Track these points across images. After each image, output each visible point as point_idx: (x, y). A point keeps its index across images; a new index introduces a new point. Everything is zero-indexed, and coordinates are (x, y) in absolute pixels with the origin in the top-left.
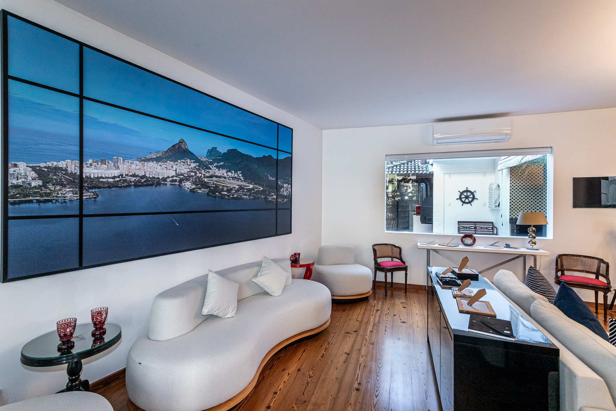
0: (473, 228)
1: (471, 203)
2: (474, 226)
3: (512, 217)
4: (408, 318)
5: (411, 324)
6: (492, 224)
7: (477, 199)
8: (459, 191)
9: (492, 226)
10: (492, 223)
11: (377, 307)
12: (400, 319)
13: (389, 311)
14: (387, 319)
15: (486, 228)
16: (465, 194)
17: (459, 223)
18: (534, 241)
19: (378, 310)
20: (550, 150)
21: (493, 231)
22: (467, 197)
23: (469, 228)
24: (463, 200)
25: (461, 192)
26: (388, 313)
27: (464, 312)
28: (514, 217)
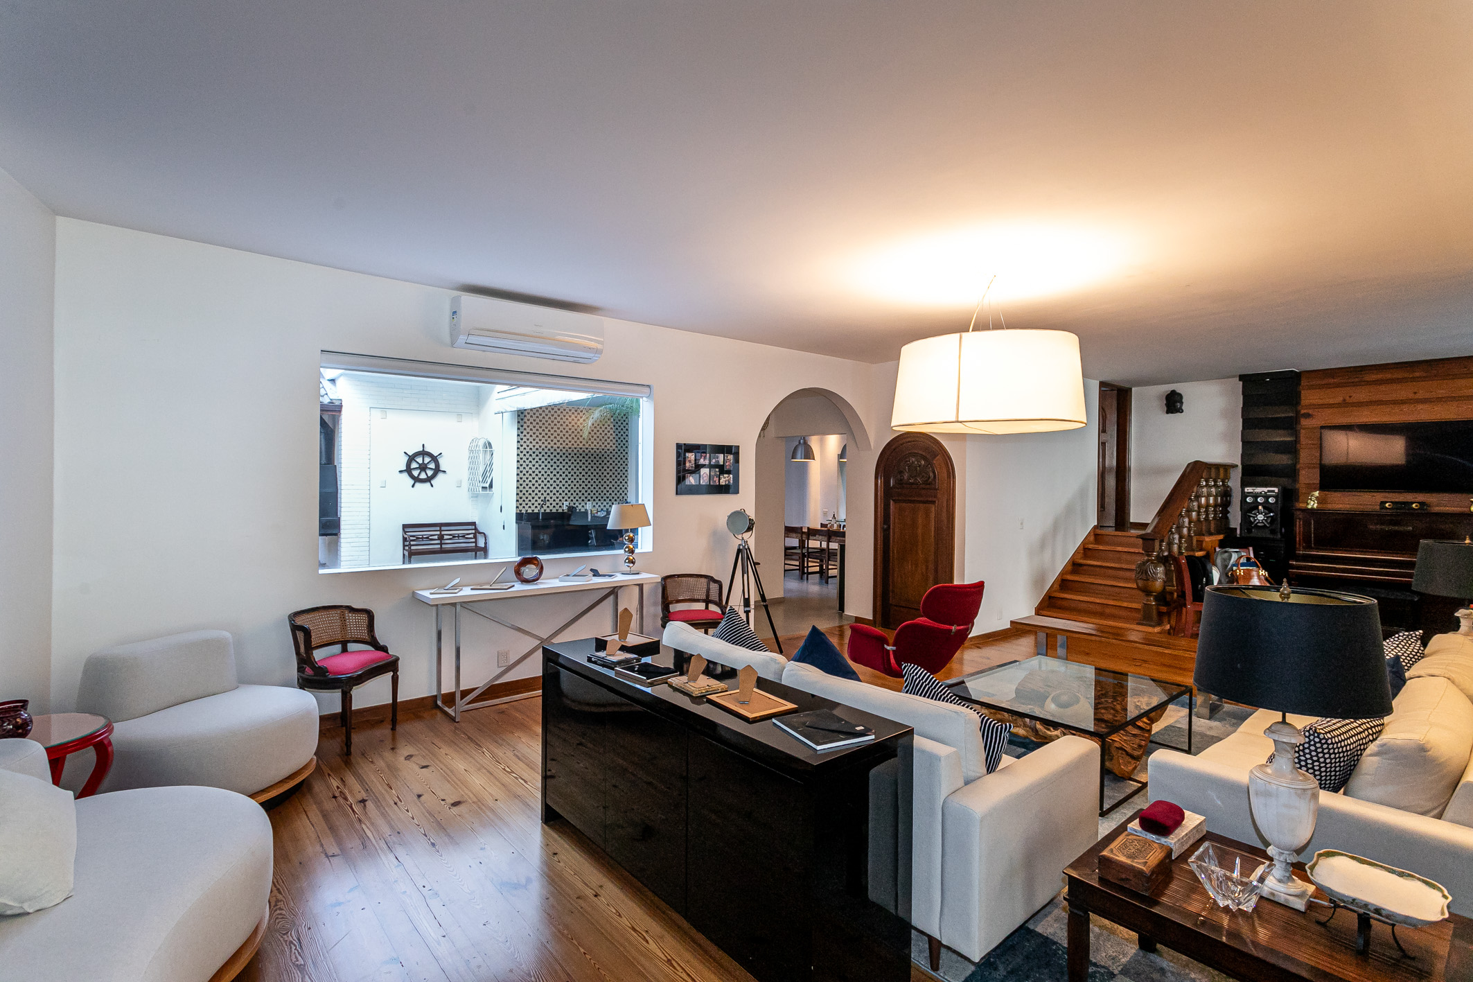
0: (436, 537)
1: (432, 482)
2: (438, 533)
3: (520, 511)
4: (456, 789)
5: (475, 800)
6: (473, 527)
7: (444, 472)
8: (405, 453)
9: (473, 531)
10: (474, 524)
11: (351, 792)
12: (443, 800)
13: (393, 791)
14: (410, 814)
15: (463, 536)
16: (420, 460)
17: (406, 530)
18: (631, 558)
19: (363, 801)
20: (647, 390)
21: (476, 542)
22: (423, 468)
23: (427, 538)
24: (415, 473)
25: (410, 455)
26: (398, 797)
27: (758, 718)
28: (524, 511)
